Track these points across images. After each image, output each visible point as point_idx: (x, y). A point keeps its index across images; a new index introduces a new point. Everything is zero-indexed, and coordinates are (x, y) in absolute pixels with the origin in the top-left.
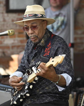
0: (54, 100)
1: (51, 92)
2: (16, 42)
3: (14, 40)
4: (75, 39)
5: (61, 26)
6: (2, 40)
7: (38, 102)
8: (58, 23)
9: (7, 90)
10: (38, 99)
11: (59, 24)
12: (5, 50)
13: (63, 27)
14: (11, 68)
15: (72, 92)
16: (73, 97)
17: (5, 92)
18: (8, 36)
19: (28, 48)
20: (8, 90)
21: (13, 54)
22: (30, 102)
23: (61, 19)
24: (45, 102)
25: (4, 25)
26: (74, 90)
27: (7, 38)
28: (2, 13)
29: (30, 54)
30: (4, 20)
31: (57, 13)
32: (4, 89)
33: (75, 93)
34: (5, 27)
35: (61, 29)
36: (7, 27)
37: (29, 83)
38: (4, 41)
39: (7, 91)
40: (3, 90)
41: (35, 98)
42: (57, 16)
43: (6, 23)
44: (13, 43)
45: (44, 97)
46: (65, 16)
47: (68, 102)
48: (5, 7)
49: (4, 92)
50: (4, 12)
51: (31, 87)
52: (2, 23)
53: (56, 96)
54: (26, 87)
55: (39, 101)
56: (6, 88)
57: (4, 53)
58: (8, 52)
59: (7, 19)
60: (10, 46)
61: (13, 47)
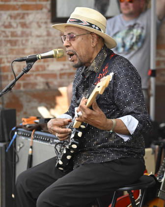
0: (120, 157)
1: (115, 144)
2: (67, 67)
3: (64, 65)
4: (158, 63)
5: (136, 42)
6: (46, 64)
7: (95, 161)
8: (132, 39)
9: (51, 142)
10: (95, 157)
11: (134, 40)
12: (50, 80)
13: (140, 44)
14: (58, 107)
15: (153, 145)
16: (154, 152)
17: (49, 144)
18: (54, 59)
19: (79, 77)
20: (53, 141)
21: (61, 85)
22: (83, 161)
23: (136, 32)
24: (106, 160)
25: (47, 41)
26: (155, 141)
27: (53, 61)
28: (46, 23)
29: (80, 85)
30: (49, 34)
31: (132, 23)
32: (48, 139)
33: (157, 147)
34: (50, 45)
35: (136, 48)
36: (53, 44)
37: (76, 129)
38: (48, 66)
39: (51, 144)
40: (46, 141)
41: (92, 155)
42: (131, 28)
43: (50, 38)
44: (62, 70)
45: (104, 153)
46: (143, 28)
47: (143, 158)
48: (50, 14)
49: (47, 144)
50: (49, 21)
51: (80, 134)
52: (46, 38)
53: (123, 151)
54: (73, 136)
55: (97, 159)
56: (50, 138)
57: (47, 84)
58: (55, 82)
59: (53, 31)
60: (58, 73)
61: (61, 75)
